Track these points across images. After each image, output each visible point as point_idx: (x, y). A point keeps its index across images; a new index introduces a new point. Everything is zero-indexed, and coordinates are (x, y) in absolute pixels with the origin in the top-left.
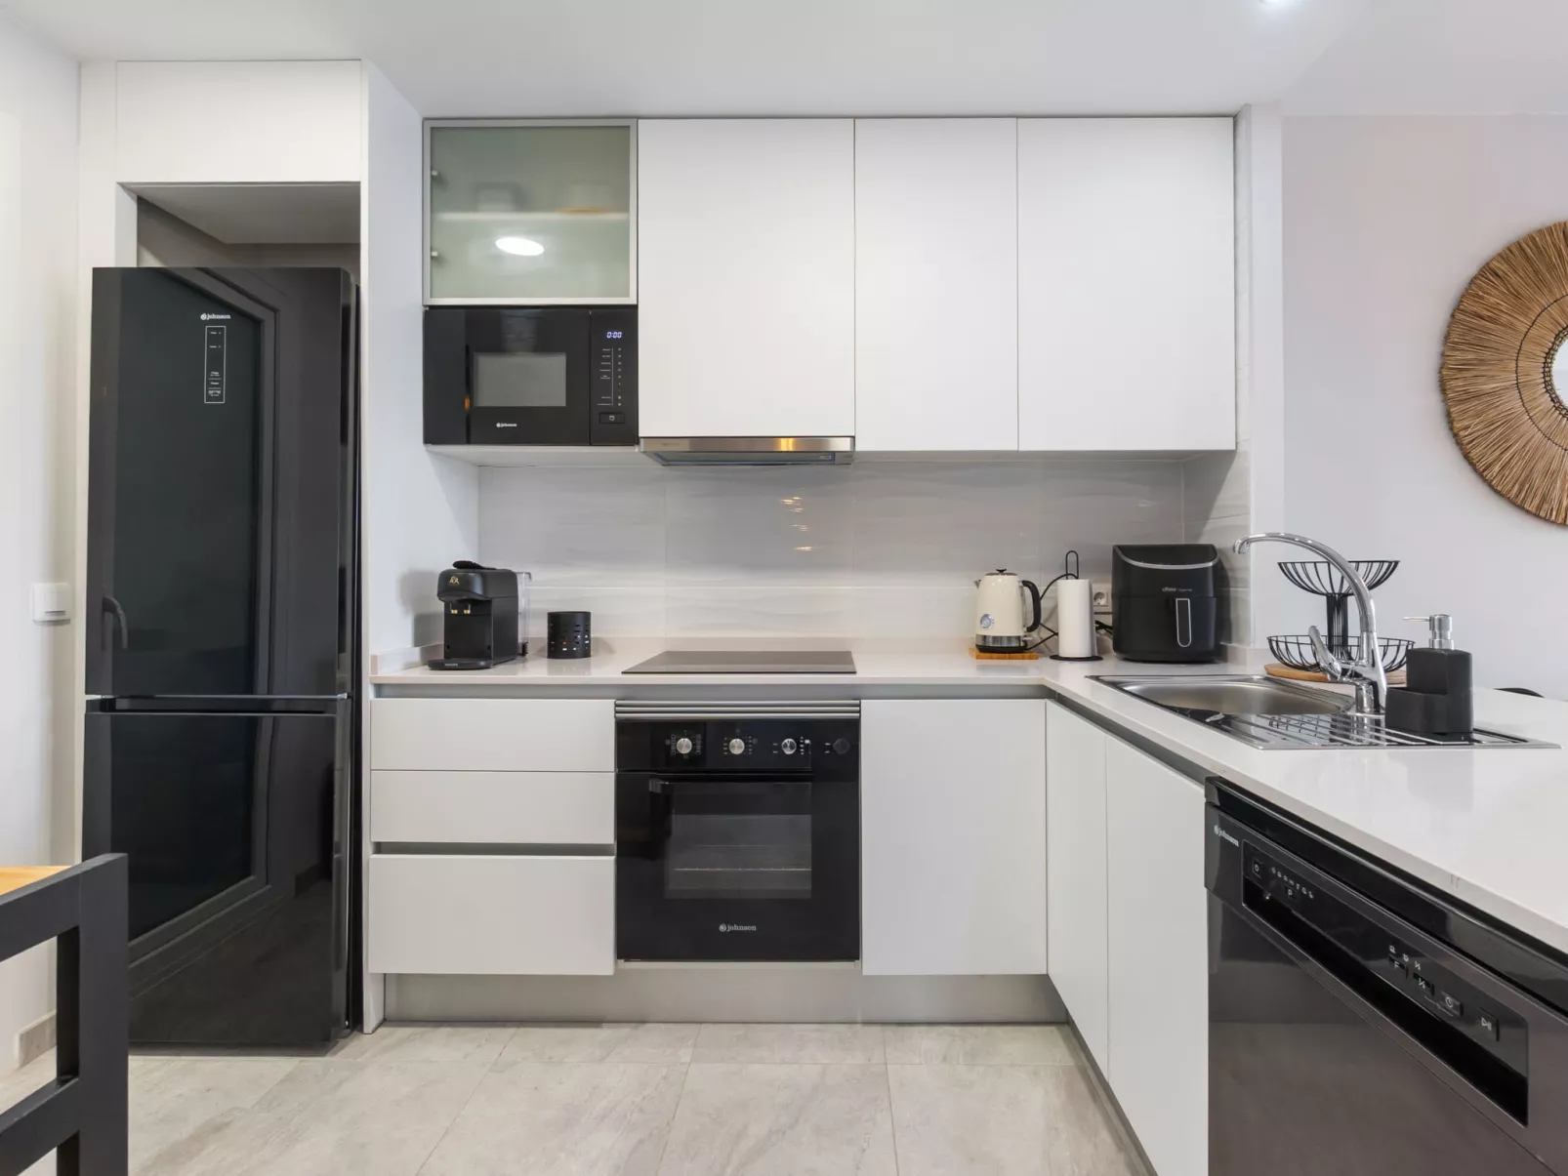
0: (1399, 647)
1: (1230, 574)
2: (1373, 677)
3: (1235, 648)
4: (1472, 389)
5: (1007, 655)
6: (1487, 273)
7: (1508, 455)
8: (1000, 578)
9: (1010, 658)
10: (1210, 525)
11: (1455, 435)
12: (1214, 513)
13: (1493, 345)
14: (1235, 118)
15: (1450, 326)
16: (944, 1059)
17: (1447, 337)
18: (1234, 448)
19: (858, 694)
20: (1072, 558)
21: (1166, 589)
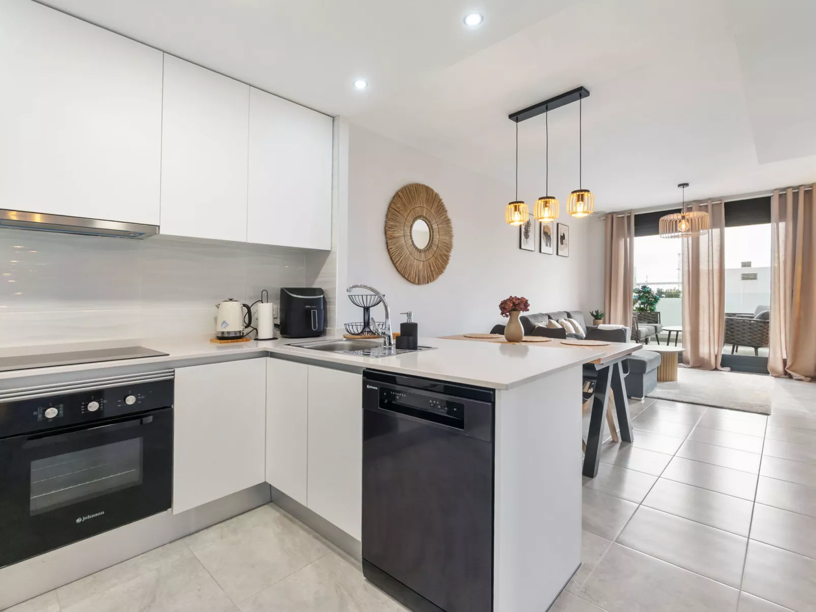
0: (383, 325)
1: (327, 300)
2: (389, 334)
3: (330, 329)
4: (394, 235)
5: (235, 340)
6: (397, 195)
7: (401, 259)
8: (231, 303)
9: (237, 342)
10: (319, 279)
11: (388, 251)
12: (320, 275)
13: (398, 220)
14: (333, 118)
15: (388, 212)
16: (222, 538)
17: (387, 216)
18: (330, 249)
19: (171, 367)
20: (265, 293)
21: (307, 307)
